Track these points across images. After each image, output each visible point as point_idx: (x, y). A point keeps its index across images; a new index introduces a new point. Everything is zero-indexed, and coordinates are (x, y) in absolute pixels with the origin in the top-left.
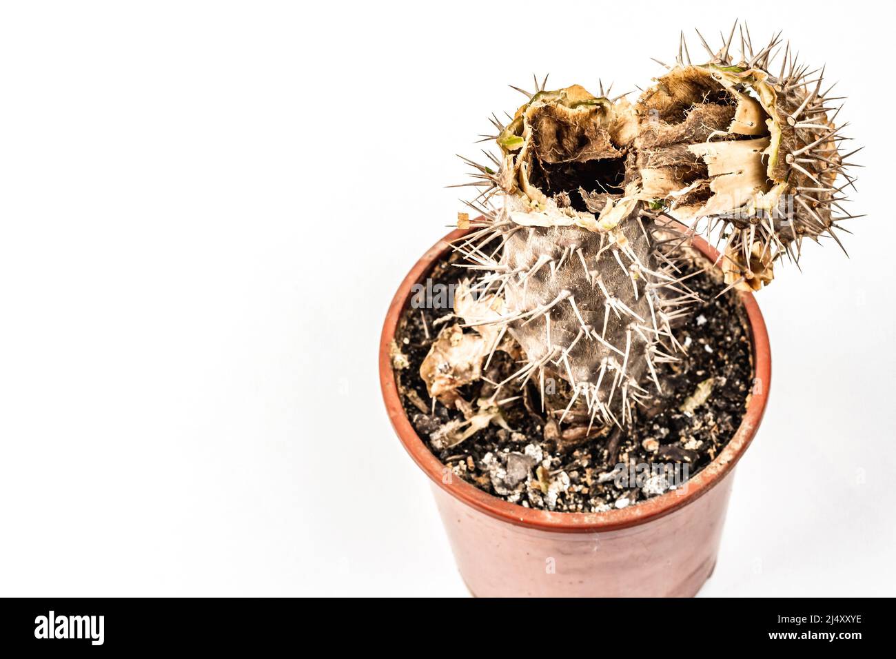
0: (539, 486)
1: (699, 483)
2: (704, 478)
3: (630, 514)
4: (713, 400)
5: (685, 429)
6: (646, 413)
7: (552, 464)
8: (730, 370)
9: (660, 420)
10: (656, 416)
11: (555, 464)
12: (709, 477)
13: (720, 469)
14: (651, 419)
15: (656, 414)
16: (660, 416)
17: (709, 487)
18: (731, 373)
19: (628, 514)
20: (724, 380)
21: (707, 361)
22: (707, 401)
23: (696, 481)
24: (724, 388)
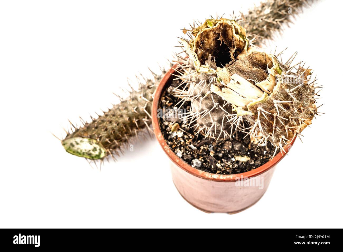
0: (172, 128)
1: (200, 173)
2: (203, 174)
3: (175, 159)
4: (244, 164)
5: (225, 160)
6: (225, 146)
7: (185, 127)
8: (258, 162)
9: (225, 151)
10: (226, 150)
11: (185, 128)
12: (204, 175)
13: (210, 177)
14: (224, 149)
15: (226, 149)
16: (226, 151)
17: (201, 177)
18: (257, 163)
19: (175, 158)
20: (253, 163)
21: (261, 155)
22: (242, 163)
23: (200, 172)
24: (250, 164)
